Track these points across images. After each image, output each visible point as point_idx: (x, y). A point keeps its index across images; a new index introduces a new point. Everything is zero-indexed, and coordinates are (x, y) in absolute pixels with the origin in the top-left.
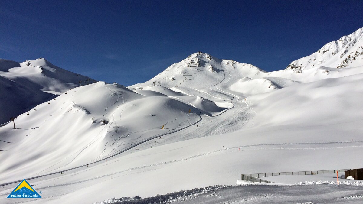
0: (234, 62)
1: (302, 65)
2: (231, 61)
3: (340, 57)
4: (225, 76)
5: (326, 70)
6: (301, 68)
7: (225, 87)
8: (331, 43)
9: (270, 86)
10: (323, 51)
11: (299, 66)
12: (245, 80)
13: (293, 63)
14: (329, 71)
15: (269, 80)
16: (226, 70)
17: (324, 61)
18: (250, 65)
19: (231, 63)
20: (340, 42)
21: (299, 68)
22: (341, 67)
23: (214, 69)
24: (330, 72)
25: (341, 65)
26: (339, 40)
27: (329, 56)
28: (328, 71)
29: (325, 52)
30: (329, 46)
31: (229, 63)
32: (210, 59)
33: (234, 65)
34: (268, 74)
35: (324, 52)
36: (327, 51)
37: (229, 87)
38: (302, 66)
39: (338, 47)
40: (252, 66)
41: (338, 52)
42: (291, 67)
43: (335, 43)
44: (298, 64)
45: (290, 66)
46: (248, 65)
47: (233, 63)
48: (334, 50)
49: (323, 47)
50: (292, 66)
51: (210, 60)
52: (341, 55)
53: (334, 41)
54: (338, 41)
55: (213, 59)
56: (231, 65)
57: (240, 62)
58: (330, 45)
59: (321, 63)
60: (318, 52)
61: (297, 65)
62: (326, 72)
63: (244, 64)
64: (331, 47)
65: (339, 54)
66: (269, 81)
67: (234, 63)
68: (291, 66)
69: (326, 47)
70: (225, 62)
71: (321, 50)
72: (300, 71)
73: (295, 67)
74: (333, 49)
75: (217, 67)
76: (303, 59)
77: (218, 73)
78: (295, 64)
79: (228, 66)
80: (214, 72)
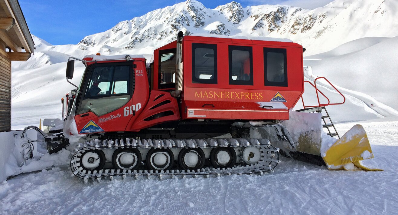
1: (95, 41)
3: (131, 38)
5: (108, 49)
6: (94, 44)
8: (124, 22)
9: (47, 62)
10: (117, 29)
11: (92, 42)
13: (86, 38)
14: (111, 50)
15: (48, 55)
17: (117, 40)
20: (132, 23)
21: (92, 44)
22: (129, 47)
25: (129, 45)
27: (122, 35)
29: (118, 31)
30: (122, 25)
34: (52, 48)
36: (120, 30)
39: (131, 27)
41: (129, 32)
44: (91, 40)
45: (82, 41)
48: (125, 30)
49: (116, 26)
50: (85, 41)
53: (127, 21)
54: (131, 21)
59: (113, 41)
60: (112, 30)
62: (109, 52)
64: (124, 26)
65: (130, 35)
69: (120, 25)
71: (115, 28)
72: (84, 48)
73: (88, 42)
74: (125, 28)
76: (96, 35)
78: (88, 39)
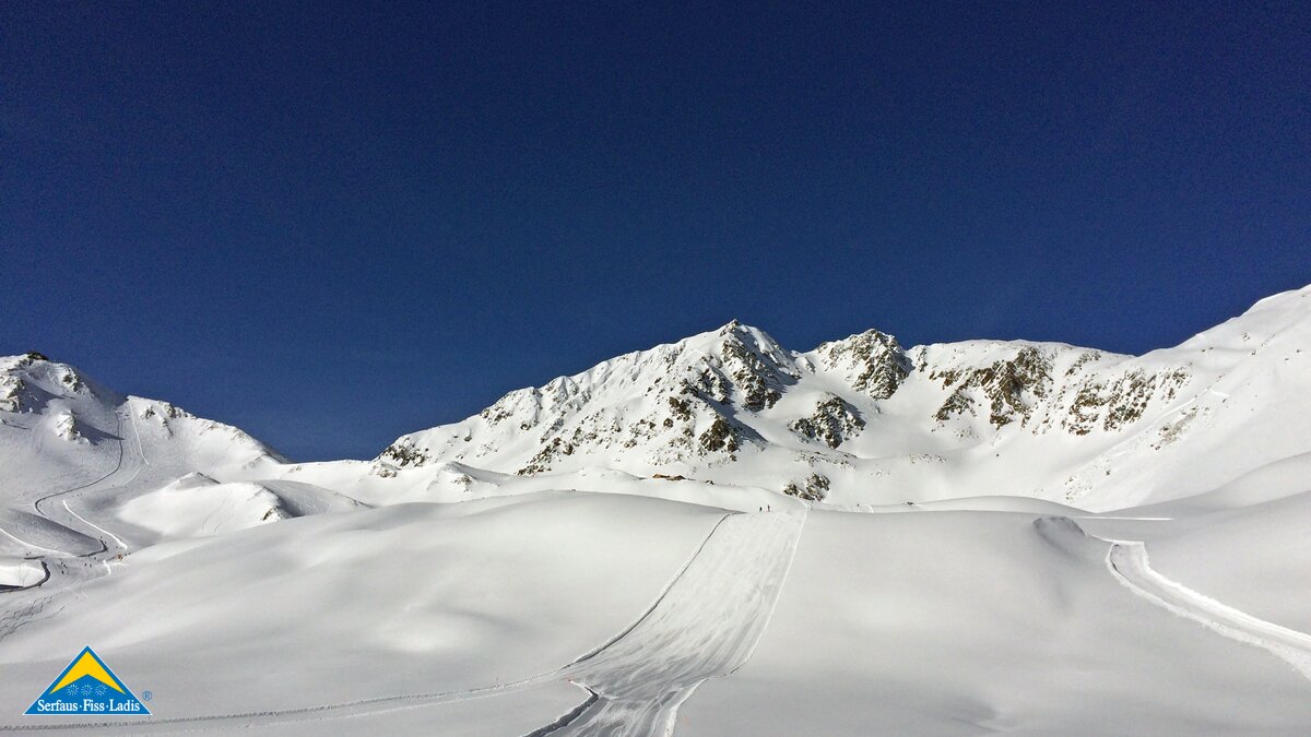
0: (174, 411)
1: (427, 450)
2: (162, 408)
3: (540, 441)
4: (124, 460)
5: (462, 475)
6: (423, 460)
7: (104, 505)
8: (521, 390)
9: (267, 515)
10: (497, 413)
11: (418, 453)
12: (190, 484)
13: (401, 442)
14: (471, 478)
15: (272, 492)
16: (135, 440)
17: (496, 447)
18: (233, 428)
19: (161, 413)
20: (548, 396)
21: (418, 459)
22: (531, 471)
23: (81, 427)
24: (475, 482)
25: (532, 464)
26: (546, 386)
27: (512, 432)
28: (468, 481)
29: (503, 419)
30: (516, 400)
31: (152, 413)
32: (77, 387)
33: (173, 422)
34: (291, 471)
35: (499, 417)
36: (508, 415)
37: (119, 504)
38: (428, 454)
39: (541, 408)
40: (240, 436)
41: (537, 422)
42: (393, 453)
43: (534, 394)
44: (417, 447)
45: (390, 450)
46: (226, 429)
47: (168, 416)
48: (528, 417)
49: (498, 404)
50: (399, 450)
51: (75, 389)
52: (541, 434)
53: (532, 388)
54: (543, 390)
55: (88, 390)
56: (161, 419)
57: (198, 414)
58: (518, 396)
60: (484, 414)
61: (412, 451)
62: (463, 484)
63: (210, 423)
64: (520, 405)
65: (540, 431)
66: (273, 496)
67: (173, 415)
68: (395, 451)
69: (507, 403)
70: (138, 405)
71: (493, 411)
72: (390, 471)
73: (407, 454)
74: (524, 411)
75: (100, 422)
76: (434, 431)
77: (93, 447)
78: (406, 444)
79: (146, 423)
80: (77, 442)
